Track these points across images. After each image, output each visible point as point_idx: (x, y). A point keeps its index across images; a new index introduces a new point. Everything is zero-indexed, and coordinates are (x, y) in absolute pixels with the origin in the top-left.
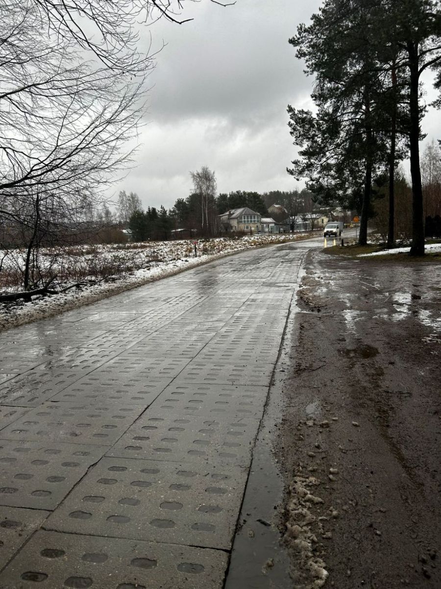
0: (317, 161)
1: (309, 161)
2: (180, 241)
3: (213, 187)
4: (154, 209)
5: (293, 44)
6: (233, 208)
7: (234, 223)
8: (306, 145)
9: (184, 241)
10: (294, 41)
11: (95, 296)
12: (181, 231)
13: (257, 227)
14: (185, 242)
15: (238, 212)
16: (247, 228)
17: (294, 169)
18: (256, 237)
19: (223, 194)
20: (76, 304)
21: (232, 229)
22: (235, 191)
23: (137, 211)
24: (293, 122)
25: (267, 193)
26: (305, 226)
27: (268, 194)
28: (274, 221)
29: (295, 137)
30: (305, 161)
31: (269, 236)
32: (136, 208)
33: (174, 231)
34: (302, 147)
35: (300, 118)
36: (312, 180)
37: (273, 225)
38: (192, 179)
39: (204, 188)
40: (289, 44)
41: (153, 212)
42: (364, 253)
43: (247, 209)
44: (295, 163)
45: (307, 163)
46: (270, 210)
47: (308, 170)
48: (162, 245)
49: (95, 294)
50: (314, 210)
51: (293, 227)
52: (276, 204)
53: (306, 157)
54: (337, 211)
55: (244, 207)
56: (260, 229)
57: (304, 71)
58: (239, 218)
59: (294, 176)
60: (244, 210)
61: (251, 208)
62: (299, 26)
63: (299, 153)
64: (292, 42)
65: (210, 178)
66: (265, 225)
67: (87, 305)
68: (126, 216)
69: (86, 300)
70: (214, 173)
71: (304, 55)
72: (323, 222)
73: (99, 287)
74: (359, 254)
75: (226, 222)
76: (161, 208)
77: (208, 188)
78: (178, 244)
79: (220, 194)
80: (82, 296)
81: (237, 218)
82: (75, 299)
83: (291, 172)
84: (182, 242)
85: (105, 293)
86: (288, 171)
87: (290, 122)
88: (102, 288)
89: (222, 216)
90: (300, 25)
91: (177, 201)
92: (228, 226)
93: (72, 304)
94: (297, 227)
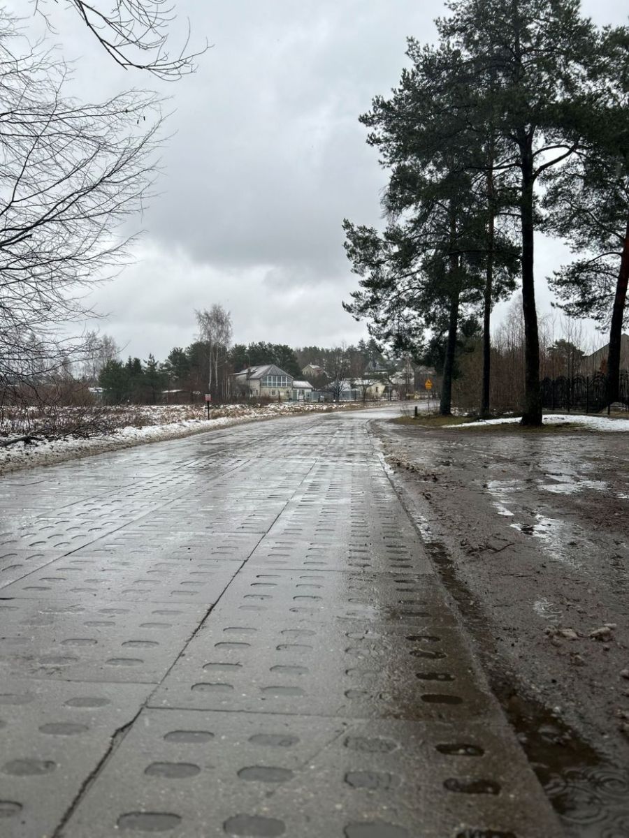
0: (385, 295)
1: (375, 294)
2: (175, 406)
3: (227, 333)
4: (137, 361)
5: (365, 123)
6: (253, 365)
7: (255, 385)
8: (368, 274)
9: (181, 406)
10: (366, 119)
11: (58, 454)
12: (177, 392)
13: (288, 392)
14: (183, 408)
15: (260, 370)
16: (273, 393)
17: (354, 304)
18: (287, 406)
19: (240, 346)
20: (26, 463)
21: (252, 393)
22: (256, 343)
23: (113, 361)
24: (350, 242)
25: (300, 350)
26: (355, 394)
27: (302, 350)
28: (311, 386)
29: (353, 261)
30: (371, 294)
31: (305, 405)
32: (111, 356)
33: (167, 391)
34: (363, 276)
35: (360, 238)
36: (377, 321)
37: (310, 391)
38: (197, 320)
39: (214, 333)
40: (359, 122)
41: (135, 366)
42: (452, 424)
43: (273, 366)
44: (356, 295)
45: (372, 298)
46: (305, 371)
47: (372, 308)
48: (148, 410)
49: (58, 452)
50: (366, 374)
51: (336, 395)
52: (313, 364)
53: (370, 289)
54: (397, 376)
55: (268, 364)
56: (292, 396)
57: (379, 161)
58: (262, 379)
59: (353, 314)
60: (268, 370)
61: (279, 367)
62: (375, 99)
63: (359, 282)
64: (364, 120)
65: (224, 321)
66: (298, 391)
67: (45, 466)
68: (94, 368)
69: (44, 459)
70: (229, 314)
71: (378, 141)
72: (377, 391)
73: (65, 443)
74: (444, 425)
75: (243, 383)
76: (150, 358)
77: (220, 334)
78: (172, 410)
79: (236, 345)
80: (36, 453)
81: (259, 379)
82: (24, 456)
83: (349, 309)
84: (178, 407)
85: (74, 452)
86: (344, 306)
87: (345, 244)
88: (70, 444)
89: (238, 375)
90: (376, 97)
91: (172, 351)
92: (246, 390)
93: (18, 462)
94: (343, 395)
